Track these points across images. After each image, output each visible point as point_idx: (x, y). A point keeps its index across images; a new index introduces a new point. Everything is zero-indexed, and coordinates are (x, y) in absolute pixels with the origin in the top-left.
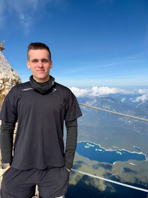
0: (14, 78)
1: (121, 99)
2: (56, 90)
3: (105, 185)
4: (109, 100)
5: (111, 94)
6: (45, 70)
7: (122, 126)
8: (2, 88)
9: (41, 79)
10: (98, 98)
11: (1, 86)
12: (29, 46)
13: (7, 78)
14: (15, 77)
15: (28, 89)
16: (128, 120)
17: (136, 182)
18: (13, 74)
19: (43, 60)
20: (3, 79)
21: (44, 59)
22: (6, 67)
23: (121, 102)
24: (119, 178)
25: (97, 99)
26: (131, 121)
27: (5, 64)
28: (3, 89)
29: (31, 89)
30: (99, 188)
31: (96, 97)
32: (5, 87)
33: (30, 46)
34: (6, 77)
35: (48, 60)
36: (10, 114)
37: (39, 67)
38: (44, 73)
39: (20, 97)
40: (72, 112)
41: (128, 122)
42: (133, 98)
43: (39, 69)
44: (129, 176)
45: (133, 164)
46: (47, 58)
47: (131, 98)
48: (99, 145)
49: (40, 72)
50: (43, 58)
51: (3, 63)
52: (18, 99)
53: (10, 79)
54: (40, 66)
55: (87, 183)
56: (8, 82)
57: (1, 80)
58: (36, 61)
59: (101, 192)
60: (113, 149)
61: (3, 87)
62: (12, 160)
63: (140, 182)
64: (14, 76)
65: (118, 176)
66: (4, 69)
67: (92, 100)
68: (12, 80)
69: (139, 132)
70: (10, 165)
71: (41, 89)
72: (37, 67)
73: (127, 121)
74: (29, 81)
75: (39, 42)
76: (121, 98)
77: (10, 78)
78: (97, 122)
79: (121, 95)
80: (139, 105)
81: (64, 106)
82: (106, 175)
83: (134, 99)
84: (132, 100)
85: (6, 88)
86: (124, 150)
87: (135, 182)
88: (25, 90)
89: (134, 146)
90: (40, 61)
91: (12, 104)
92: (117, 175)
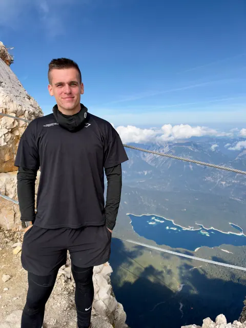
0: (32, 110)
1: (210, 146)
2: (90, 125)
3: (182, 284)
4: (190, 148)
5: (194, 138)
6: (74, 97)
7: (210, 190)
8: (15, 126)
9: (69, 110)
10: (172, 144)
11: (14, 123)
12: (51, 63)
13: (21, 110)
14: (34, 109)
15: (52, 124)
16: (222, 180)
17: (232, 279)
18: (30, 104)
19: (71, 84)
20: (16, 112)
21: (72, 82)
22: (19, 93)
23: (210, 152)
24: (205, 272)
25: (170, 146)
26: (226, 182)
27: (17, 88)
28: (17, 126)
29: (56, 124)
30: (172, 288)
31: (169, 142)
32: (19, 124)
33: (52, 65)
34: (19, 108)
35: (77, 83)
36: (30, 158)
37: (65, 93)
38: (72, 101)
39: (42, 135)
40: (114, 154)
41: (222, 184)
42: (231, 143)
43: (66, 96)
44: (220, 270)
45: (228, 252)
46: (76, 80)
47: (228, 144)
48: (173, 221)
49: (67, 99)
50: (70, 81)
51: (14, 86)
52: (39, 138)
53: (27, 112)
54: (68, 91)
55: (152, 279)
56: (23, 116)
57: (13, 112)
58: (61, 85)
59: (174, 294)
60: (195, 226)
61: (16, 123)
62: (35, 218)
63: (238, 280)
64: (32, 106)
65: (203, 270)
66: (16, 96)
67: (161, 147)
68: (29, 112)
69: (240, 200)
70: (33, 224)
71: (68, 124)
72: (63, 94)
73: (219, 182)
74: (53, 112)
75: (64, 57)
76: (210, 143)
77: (25, 110)
78: (169, 183)
79: (210, 139)
80: (240, 155)
81: (102, 147)
82: (184, 267)
83: (233, 144)
84: (229, 147)
85: (20, 126)
86: (214, 229)
87: (230, 279)
88: (48, 125)
89: (230, 223)
90: (67, 86)
91: (31, 144)
92: (201, 268)
